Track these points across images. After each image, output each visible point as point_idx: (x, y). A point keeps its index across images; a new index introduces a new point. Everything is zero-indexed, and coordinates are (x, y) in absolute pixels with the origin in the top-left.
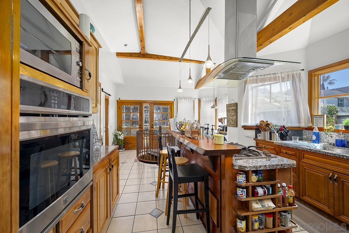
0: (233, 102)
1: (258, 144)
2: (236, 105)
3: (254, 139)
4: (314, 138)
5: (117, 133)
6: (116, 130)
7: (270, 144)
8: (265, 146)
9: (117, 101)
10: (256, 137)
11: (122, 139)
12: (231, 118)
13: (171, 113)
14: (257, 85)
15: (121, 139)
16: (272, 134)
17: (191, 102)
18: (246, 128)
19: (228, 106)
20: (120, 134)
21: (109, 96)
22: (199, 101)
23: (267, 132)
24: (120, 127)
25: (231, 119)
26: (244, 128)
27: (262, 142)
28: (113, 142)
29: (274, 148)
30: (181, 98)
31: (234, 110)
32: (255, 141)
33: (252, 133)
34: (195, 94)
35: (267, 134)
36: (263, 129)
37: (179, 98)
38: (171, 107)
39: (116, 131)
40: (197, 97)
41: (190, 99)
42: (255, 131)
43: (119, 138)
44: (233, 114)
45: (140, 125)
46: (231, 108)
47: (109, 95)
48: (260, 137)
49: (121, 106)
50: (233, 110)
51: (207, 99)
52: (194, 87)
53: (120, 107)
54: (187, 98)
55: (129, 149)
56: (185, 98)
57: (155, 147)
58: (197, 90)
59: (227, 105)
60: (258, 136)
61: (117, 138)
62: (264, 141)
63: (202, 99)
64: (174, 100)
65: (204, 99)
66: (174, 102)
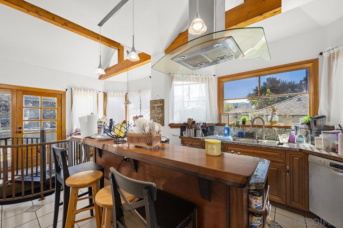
0: (158, 98)
1: (184, 141)
2: (162, 101)
3: (180, 137)
4: (226, 132)
7: (197, 140)
8: (192, 143)
10: (182, 134)
12: (156, 115)
13: (60, 108)
14: (183, 83)
16: (197, 131)
17: (93, 95)
18: (172, 126)
19: (153, 102)
22: (105, 95)
23: (193, 130)
25: (157, 117)
26: (171, 127)
27: (188, 139)
29: (200, 144)
30: (78, 89)
31: (160, 107)
32: (181, 139)
33: (178, 131)
34: (100, 86)
35: (192, 131)
36: (189, 127)
37: (75, 89)
38: (60, 100)
40: (102, 90)
41: (92, 92)
42: (180, 129)
44: (159, 111)
46: (156, 105)
48: (186, 135)
50: (158, 107)
52: (98, 77)
54: (87, 90)
56: (84, 90)
58: (102, 81)
59: (151, 101)
60: (183, 133)
62: (190, 138)
63: (108, 92)
64: (67, 90)
65: (112, 93)
66: (65, 92)
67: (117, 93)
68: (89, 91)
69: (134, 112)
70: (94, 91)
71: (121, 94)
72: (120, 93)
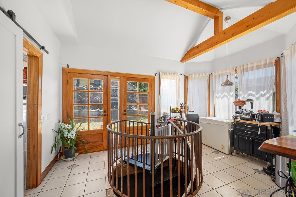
5: (63, 127)
6: (61, 120)
9: (63, 69)
11: (73, 137)
15: (71, 137)
17: (176, 79)
20: (68, 129)
21: (42, 51)
22: (186, 78)
24: (68, 115)
28: (55, 145)
30: (165, 73)
34: (181, 68)
37: (163, 73)
38: (151, 84)
39: (60, 123)
40: (183, 73)
41: (175, 75)
43: (66, 136)
45: (105, 112)
47: (43, 48)
49: (71, 78)
51: (198, 75)
52: (180, 60)
53: (68, 80)
54: (172, 73)
55: (86, 152)
56: (170, 73)
57: (131, 144)
61: (63, 137)
63: (189, 75)
64: (156, 74)
65: (194, 76)
66: (155, 77)
67: (199, 74)
68: (173, 74)
69: (223, 95)
70: (177, 74)
71: (204, 75)
72: (202, 74)
